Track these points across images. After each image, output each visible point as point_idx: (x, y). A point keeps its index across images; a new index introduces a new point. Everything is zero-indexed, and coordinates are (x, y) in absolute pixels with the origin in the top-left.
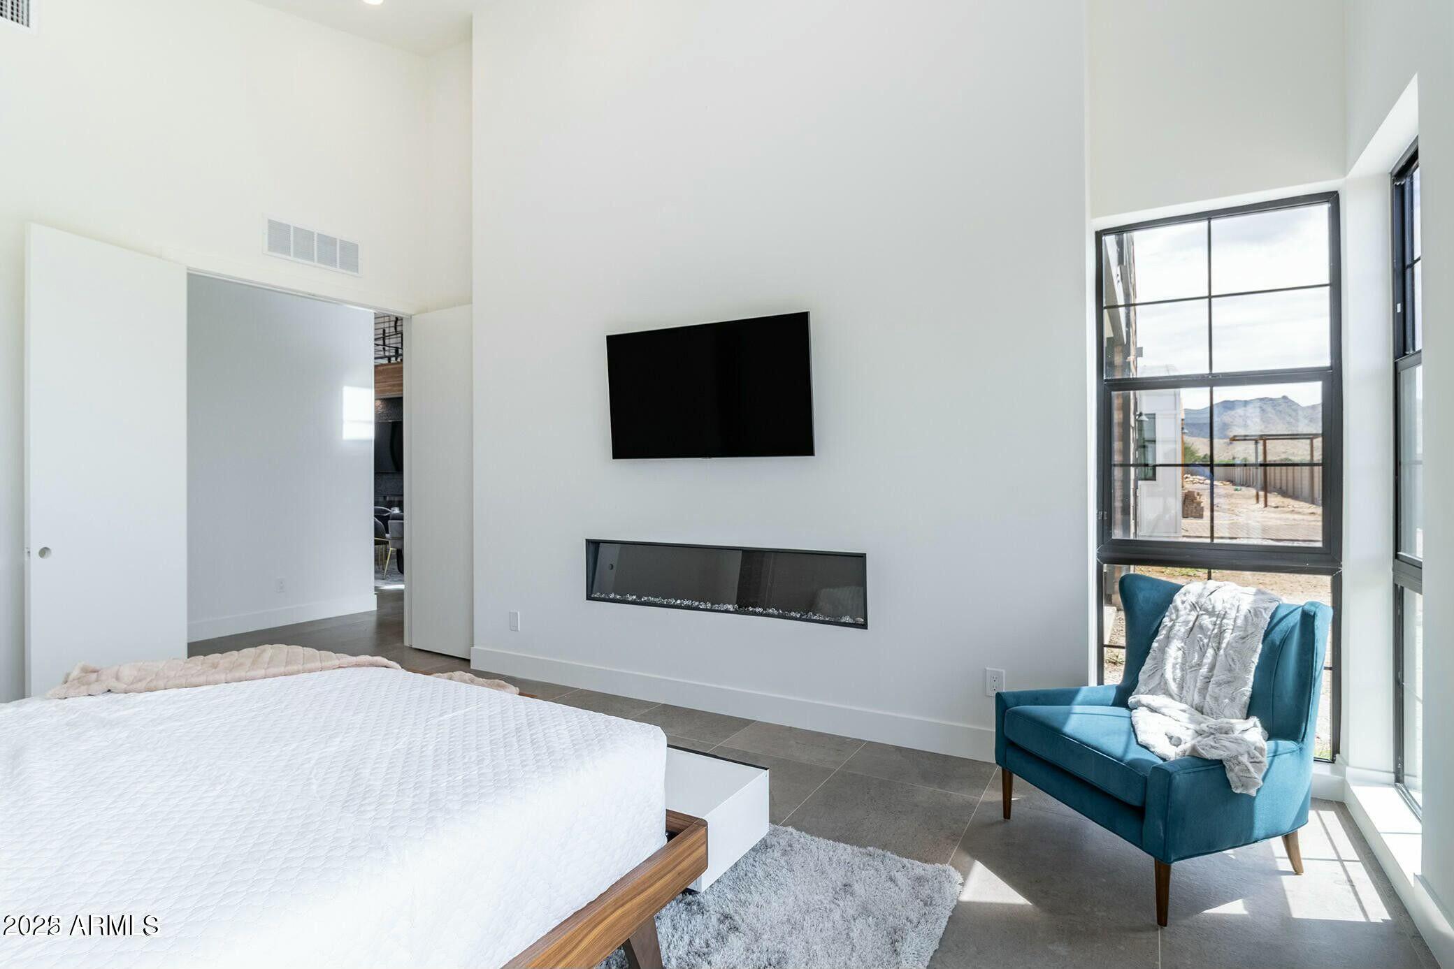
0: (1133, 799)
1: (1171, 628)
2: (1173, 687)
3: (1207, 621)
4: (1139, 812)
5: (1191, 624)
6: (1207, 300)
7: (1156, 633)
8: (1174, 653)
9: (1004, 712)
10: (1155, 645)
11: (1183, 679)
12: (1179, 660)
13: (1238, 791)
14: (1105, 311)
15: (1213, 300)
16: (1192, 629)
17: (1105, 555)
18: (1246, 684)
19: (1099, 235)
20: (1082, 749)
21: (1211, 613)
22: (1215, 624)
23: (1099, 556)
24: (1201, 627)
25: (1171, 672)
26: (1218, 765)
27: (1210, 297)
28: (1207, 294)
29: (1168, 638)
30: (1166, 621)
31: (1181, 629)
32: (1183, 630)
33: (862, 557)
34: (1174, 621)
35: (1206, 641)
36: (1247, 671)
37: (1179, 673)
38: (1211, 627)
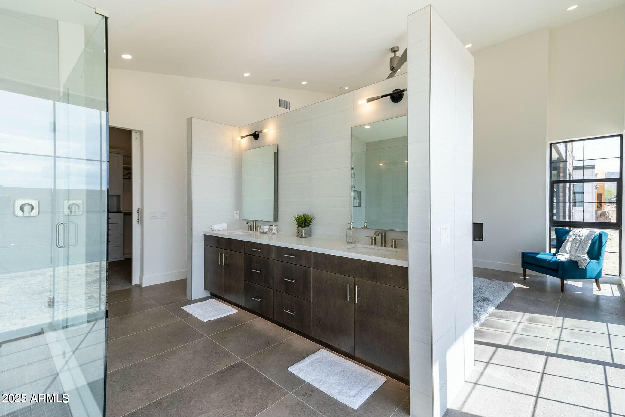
0: (556, 268)
1: (568, 239)
2: (568, 252)
3: (578, 238)
4: (557, 271)
5: (574, 238)
6: (583, 161)
7: (565, 241)
8: (569, 244)
9: (524, 256)
10: (564, 243)
11: (571, 250)
12: (570, 246)
13: (580, 267)
14: (552, 163)
15: (584, 161)
16: (574, 239)
17: (552, 224)
18: (586, 250)
19: (551, 145)
20: (544, 261)
21: (579, 236)
22: (580, 238)
23: (550, 225)
24: (576, 239)
25: (568, 249)
26: (576, 262)
27: (584, 160)
28: (583, 159)
29: (567, 242)
30: (567, 238)
31: (571, 239)
32: (571, 240)
33: (482, 224)
34: (569, 238)
35: (577, 242)
36: (587, 247)
37: (570, 249)
38: (579, 239)
